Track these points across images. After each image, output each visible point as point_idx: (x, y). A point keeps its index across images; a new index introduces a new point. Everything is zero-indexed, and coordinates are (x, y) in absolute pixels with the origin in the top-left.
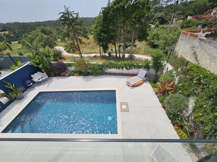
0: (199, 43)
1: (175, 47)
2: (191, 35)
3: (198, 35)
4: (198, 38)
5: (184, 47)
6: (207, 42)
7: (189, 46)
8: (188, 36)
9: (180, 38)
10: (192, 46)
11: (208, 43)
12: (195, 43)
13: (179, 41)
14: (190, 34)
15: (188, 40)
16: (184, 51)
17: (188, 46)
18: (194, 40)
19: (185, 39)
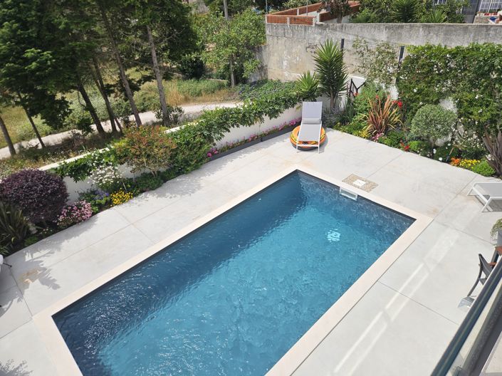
0: (321, 34)
1: (261, 58)
2: (294, 21)
3: (311, 19)
4: (314, 25)
5: (290, 53)
6: (338, 29)
7: (299, 46)
8: (288, 24)
9: (267, 32)
10: (308, 46)
11: (339, 31)
12: (312, 36)
13: (269, 40)
14: (291, 19)
15: (293, 34)
16: (294, 61)
17: (299, 48)
18: (305, 30)
19: (284, 33)
